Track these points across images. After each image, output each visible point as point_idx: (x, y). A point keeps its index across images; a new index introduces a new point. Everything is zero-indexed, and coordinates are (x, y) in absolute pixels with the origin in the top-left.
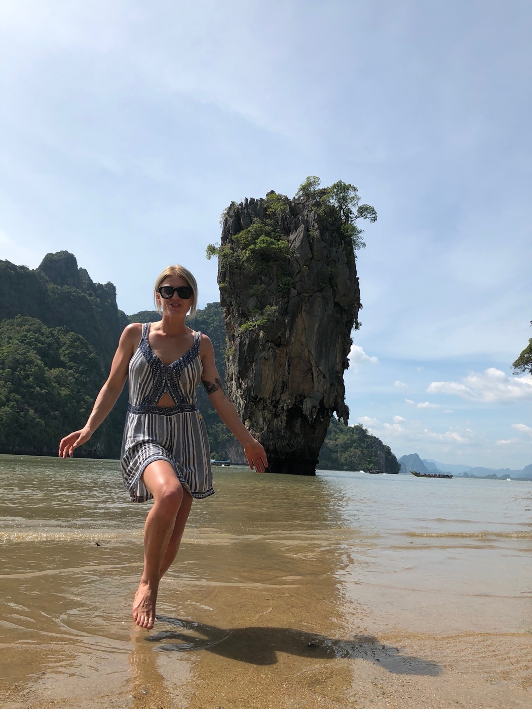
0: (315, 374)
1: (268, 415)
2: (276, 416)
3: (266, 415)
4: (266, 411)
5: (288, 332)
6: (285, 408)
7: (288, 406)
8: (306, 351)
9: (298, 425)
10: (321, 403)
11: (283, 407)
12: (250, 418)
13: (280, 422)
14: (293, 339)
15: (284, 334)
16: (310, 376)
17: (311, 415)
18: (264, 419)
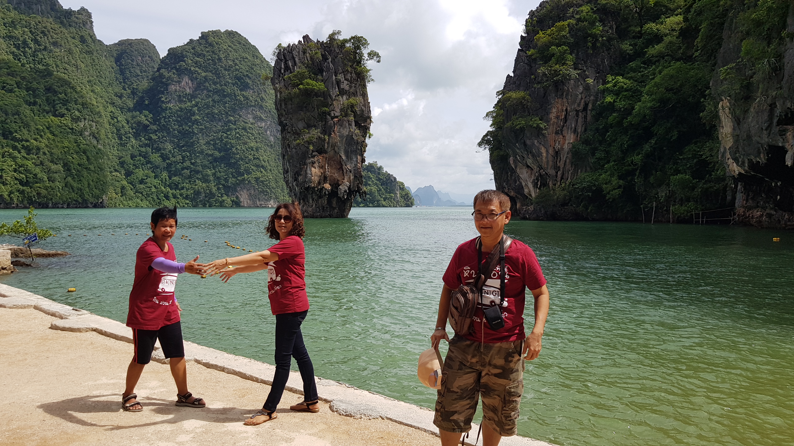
0: (345, 171)
1: (315, 197)
2: (320, 197)
3: (314, 197)
4: (314, 195)
5: (326, 145)
6: (327, 193)
7: (328, 192)
8: (338, 156)
9: (334, 202)
10: (349, 188)
11: (325, 193)
12: (304, 200)
13: (324, 201)
14: (329, 149)
15: (324, 146)
16: (341, 172)
17: (343, 197)
18: (313, 200)
